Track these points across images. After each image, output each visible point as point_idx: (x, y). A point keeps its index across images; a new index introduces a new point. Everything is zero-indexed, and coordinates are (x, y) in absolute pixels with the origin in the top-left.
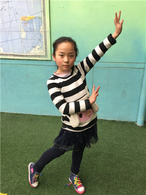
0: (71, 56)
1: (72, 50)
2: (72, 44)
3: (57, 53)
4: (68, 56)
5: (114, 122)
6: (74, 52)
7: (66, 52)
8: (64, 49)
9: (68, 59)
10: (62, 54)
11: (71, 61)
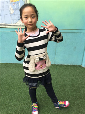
0: (33, 17)
1: (33, 12)
2: (32, 8)
3: (23, 16)
4: (31, 17)
5: (68, 65)
6: (35, 13)
7: (29, 15)
8: (27, 12)
9: (32, 20)
10: (26, 17)
11: (34, 20)
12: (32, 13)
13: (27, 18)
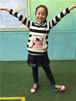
13: (39, 14)
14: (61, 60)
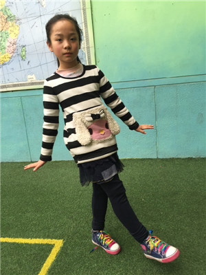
10: (59, 38)
12: (71, 32)
14: (183, 157)
